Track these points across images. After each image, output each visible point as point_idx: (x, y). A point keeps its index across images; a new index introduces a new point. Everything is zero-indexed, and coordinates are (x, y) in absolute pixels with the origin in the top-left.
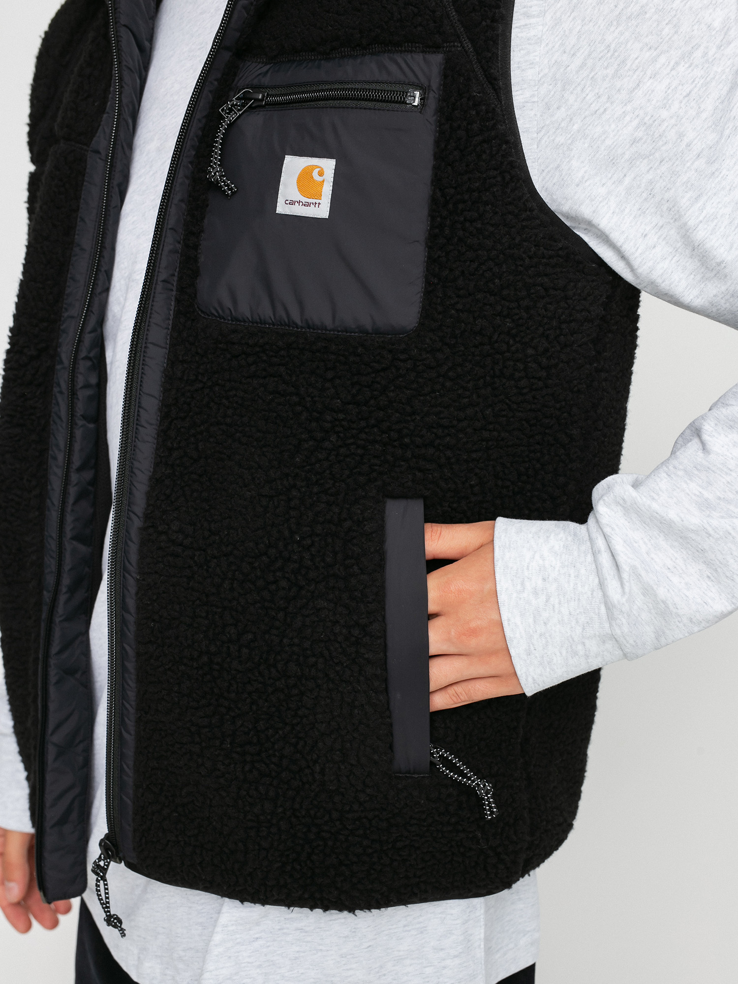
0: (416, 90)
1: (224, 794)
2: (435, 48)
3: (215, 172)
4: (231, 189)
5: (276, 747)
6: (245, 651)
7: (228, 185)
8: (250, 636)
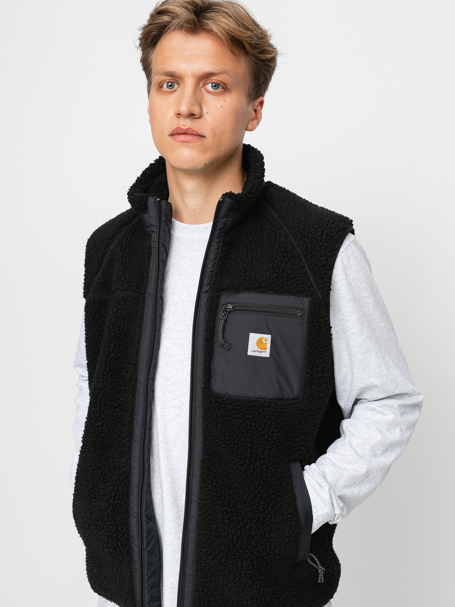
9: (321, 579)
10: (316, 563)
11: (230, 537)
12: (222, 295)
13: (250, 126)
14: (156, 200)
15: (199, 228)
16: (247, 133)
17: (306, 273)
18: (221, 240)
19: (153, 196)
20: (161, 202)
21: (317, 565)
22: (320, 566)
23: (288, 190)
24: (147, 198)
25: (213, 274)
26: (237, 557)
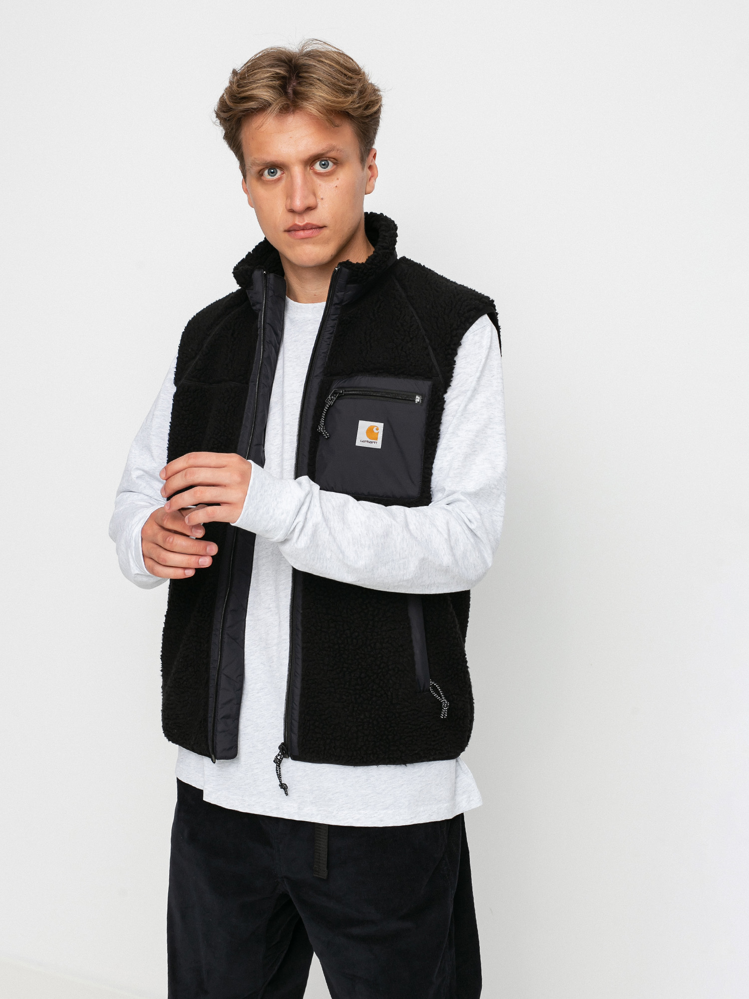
0: (419, 395)
1: (346, 710)
2: (428, 378)
3: (321, 429)
4: (327, 436)
5: (370, 686)
6: (354, 640)
7: (326, 434)
8: (357, 634)
9: (444, 714)
10: (440, 696)
11: (337, 647)
12: (335, 380)
13: (368, 189)
14: (262, 273)
15: (315, 307)
16: (366, 196)
17: (428, 355)
18: (337, 318)
19: (260, 269)
20: (268, 277)
21: (441, 697)
22: (445, 699)
23: (424, 266)
24: (252, 272)
25: (326, 357)
26: (345, 669)
